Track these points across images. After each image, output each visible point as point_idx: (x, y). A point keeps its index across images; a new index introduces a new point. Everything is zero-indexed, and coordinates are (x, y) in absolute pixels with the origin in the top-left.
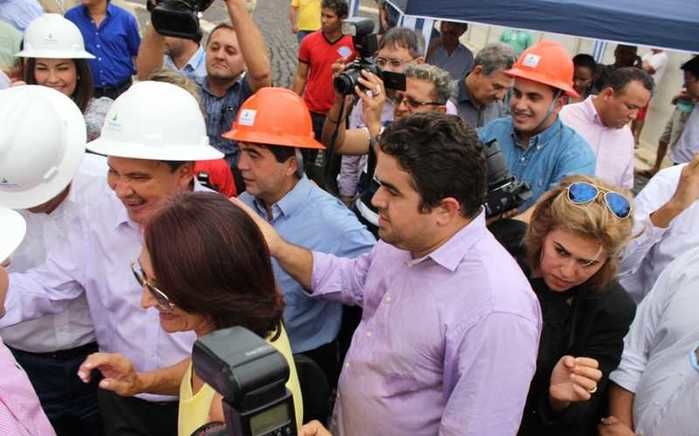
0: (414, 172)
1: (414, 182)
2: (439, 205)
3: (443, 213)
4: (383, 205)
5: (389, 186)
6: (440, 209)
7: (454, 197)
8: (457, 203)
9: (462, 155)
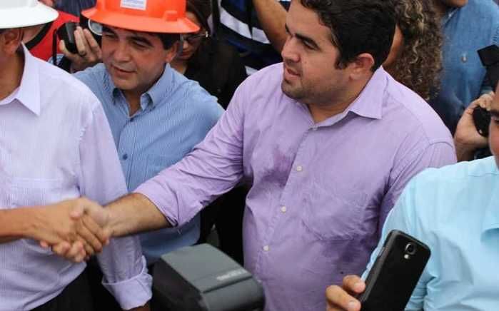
0: (334, 27)
1: (334, 37)
2: (355, 60)
3: (357, 68)
4: (295, 57)
5: (302, 39)
6: (354, 65)
7: (371, 54)
8: (373, 60)
9: (381, 10)
